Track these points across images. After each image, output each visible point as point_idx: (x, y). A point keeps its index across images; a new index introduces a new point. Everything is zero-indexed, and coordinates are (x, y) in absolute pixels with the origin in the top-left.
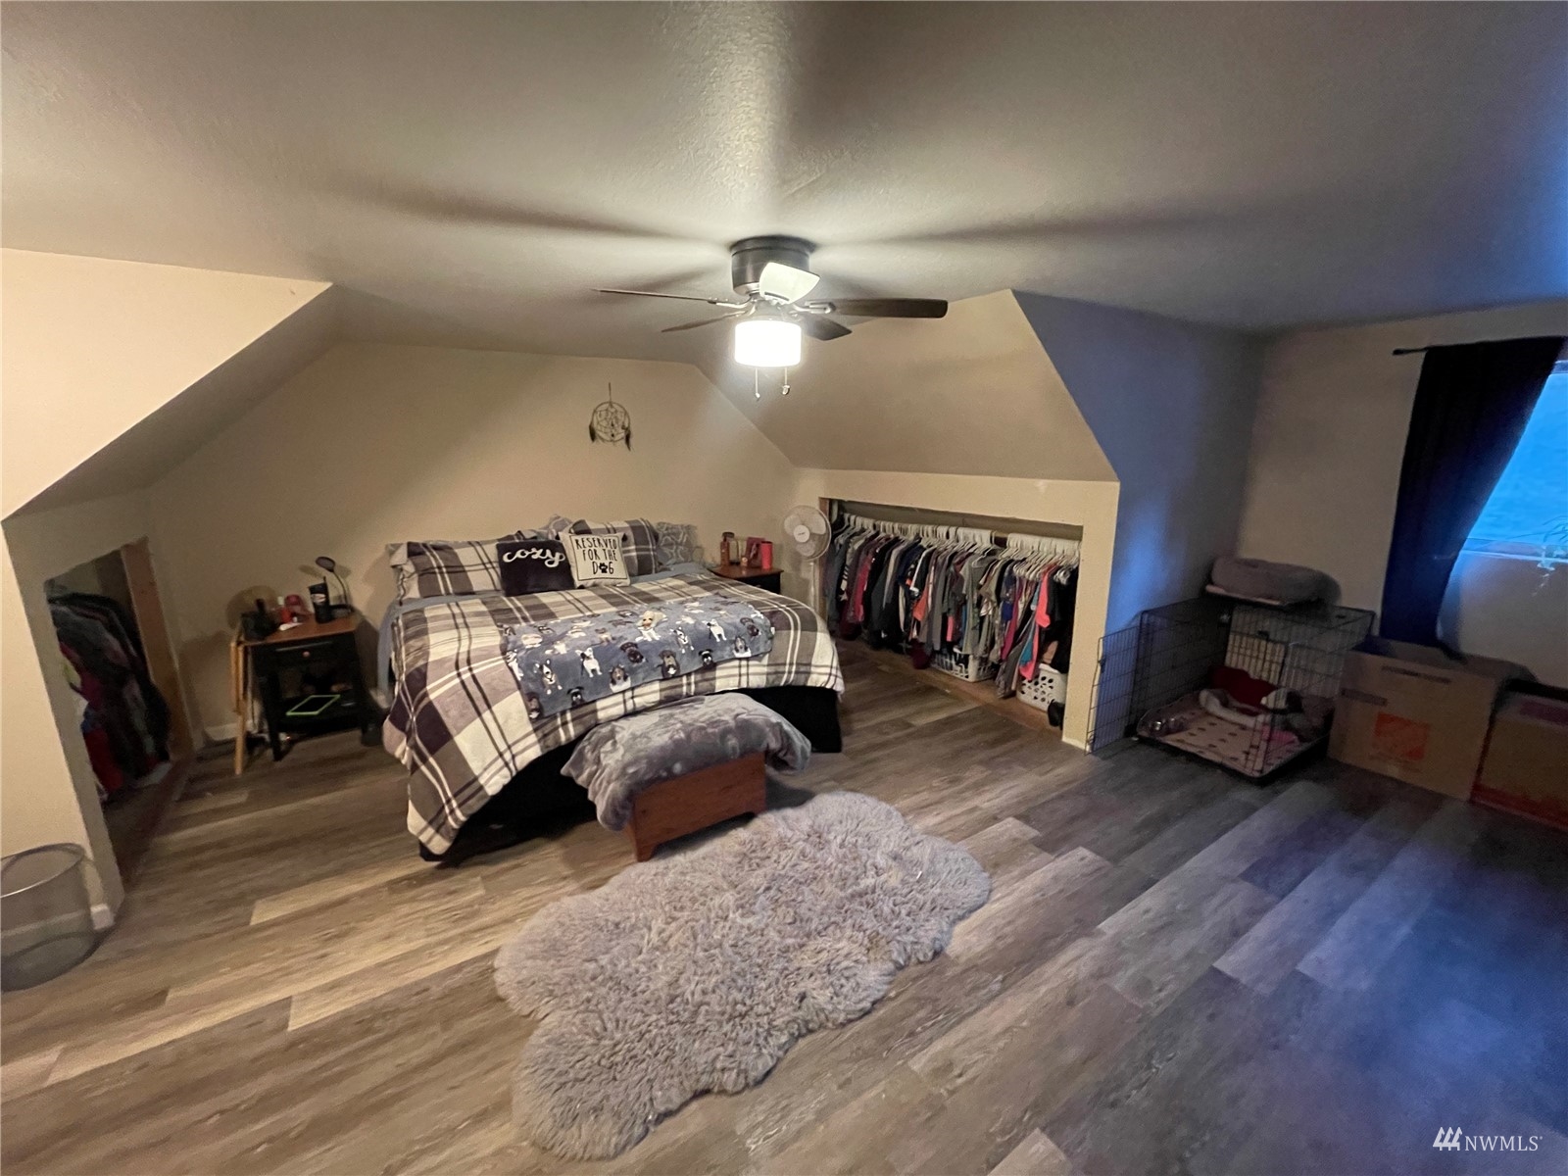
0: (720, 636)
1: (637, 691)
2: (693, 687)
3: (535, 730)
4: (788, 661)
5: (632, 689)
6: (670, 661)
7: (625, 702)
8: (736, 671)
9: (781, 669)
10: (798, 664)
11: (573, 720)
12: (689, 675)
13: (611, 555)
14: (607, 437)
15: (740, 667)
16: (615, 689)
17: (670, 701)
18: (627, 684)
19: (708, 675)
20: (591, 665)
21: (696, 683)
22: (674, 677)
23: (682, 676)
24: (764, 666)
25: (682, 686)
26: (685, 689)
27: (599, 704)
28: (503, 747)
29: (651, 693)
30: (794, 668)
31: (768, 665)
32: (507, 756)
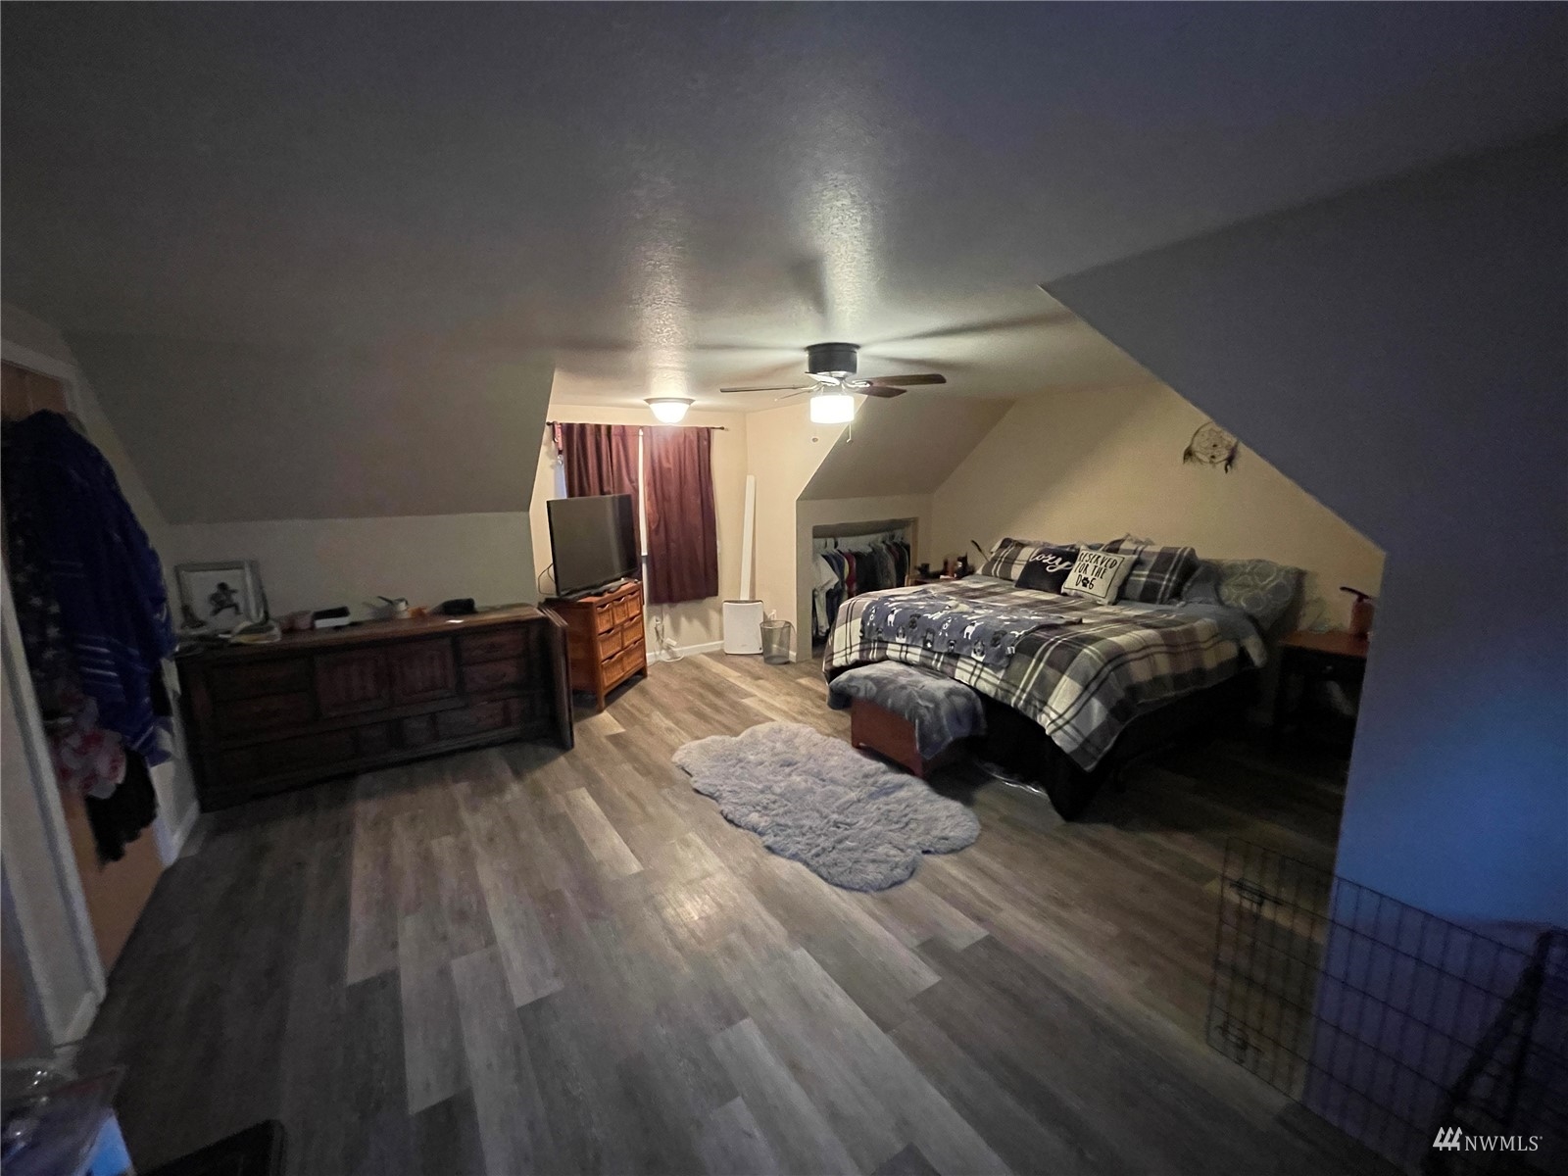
0: (968, 634)
1: (910, 649)
2: (939, 664)
3: (861, 644)
4: (1021, 686)
5: (908, 646)
6: (929, 637)
7: (901, 651)
8: (971, 669)
9: (1013, 690)
10: (1030, 694)
11: (878, 648)
12: (940, 654)
13: (1099, 573)
14: (1206, 459)
15: (975, 667)
16: (898, 640)
17: (924, 667)
18: (903, 641)
19: (952, 661)
20: (891, 618)
21: (943, 663)
22: (929, 650)
23: (935, 652)
24: (998, 679)
25: (932, 659)
26: (933, 662)
27: (890, 646)
28: (848, 645)
29: (915, 654)
30: (1024, 696)
31: (1002, 680)
32: (848, 651)
